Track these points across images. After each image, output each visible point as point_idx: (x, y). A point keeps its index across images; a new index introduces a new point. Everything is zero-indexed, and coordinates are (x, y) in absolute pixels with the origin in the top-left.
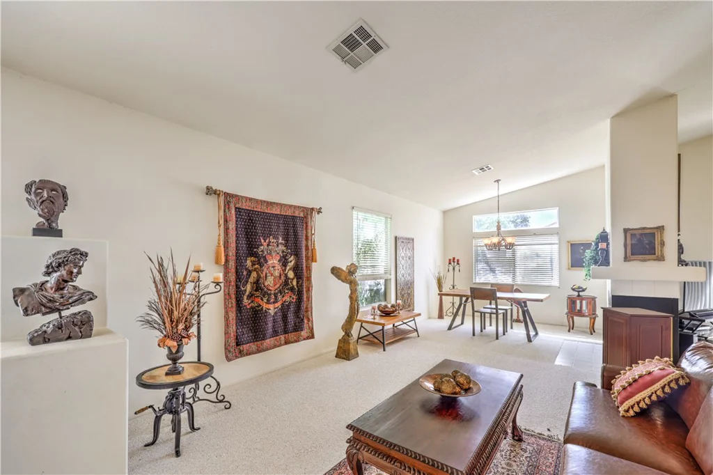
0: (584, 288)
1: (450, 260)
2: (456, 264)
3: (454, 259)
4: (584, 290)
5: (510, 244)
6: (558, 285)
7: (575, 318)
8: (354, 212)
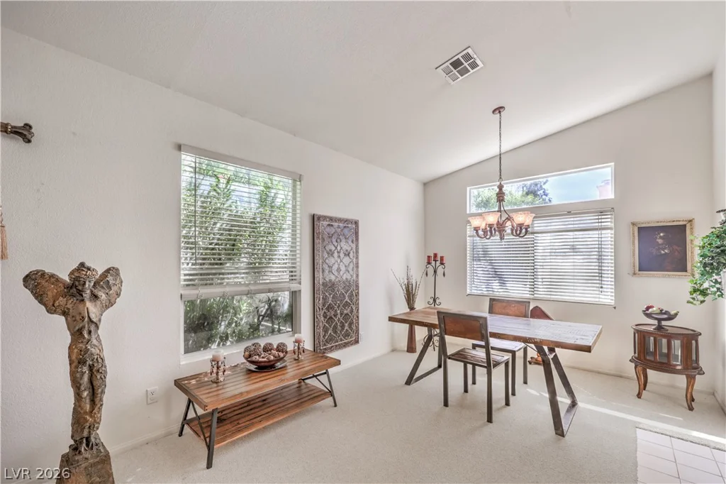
0: (673, 313)
1: (429, 257)
2: (438, 263)
3: (435, 255)
4: (671, 318)
5: (521, 226)
6: (613, 303)
7: (650, 373)
8: (183, 157)
